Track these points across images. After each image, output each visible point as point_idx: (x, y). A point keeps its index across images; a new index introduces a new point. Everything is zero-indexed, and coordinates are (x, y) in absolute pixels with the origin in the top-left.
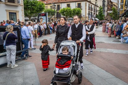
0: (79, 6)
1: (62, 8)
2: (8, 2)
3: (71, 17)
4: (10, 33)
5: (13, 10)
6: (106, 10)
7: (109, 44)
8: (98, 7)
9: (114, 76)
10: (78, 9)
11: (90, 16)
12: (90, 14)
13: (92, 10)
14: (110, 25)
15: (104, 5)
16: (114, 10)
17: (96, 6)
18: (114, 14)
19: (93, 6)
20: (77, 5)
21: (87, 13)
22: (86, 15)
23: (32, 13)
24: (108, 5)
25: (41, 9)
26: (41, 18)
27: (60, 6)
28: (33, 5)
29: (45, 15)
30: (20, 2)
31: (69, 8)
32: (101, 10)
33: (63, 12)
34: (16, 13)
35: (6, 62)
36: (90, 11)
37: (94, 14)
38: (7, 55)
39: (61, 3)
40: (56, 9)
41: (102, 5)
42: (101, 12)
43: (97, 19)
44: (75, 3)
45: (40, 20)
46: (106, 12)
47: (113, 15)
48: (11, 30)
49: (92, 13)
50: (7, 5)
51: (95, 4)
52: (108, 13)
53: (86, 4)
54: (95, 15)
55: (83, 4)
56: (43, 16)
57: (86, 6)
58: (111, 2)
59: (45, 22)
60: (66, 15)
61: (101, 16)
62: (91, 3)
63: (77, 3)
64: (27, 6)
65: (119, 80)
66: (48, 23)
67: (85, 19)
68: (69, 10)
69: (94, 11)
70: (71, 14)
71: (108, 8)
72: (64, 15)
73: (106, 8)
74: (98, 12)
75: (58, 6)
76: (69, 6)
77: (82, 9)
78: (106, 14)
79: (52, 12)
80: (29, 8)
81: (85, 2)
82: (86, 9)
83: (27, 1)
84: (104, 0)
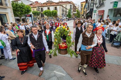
0: (56, 8)
1: (45, 10)
3: (51, 16)
6: (72, 12)
8: (67, 9)
10: (55, 11)
11: (63, 16)
13: (64, 12)
15: (71, 8)
16: (78, 11)
18: (77, 14)
19: (64, 9)
20: (54, 8)
21: (61, 13)
22: (60, 15)
24: (73, 8)
25: (29, 11)
27: (43, 9)
28: (22, 8)
30: (8, 5)
31: (49, 10)
32: (69, 11)
33: (46, 13)
34: (5, 15)
39: (43, 7)
40: (41, 11)
41: (70, 8)
42: (69, 13)
45: (27, 20)
49: (64, 13)
51: (65, 7)
53: (60, 7)
54: (66, 15)
55: (58, 7)
57: (60, 9)
58: (75, 6)
59: (31, 22)
61: (69, 16)
62: (63, 7)
63: (54, 7)
64: (17, 8)
70: (50, 14)
71: (73, 10)
72: (46, 15)
73: (72, 10)
74: (68, 13)
75: (42, 9)
76: (49, 8)
77: (57, 11)
78: (72, 14)
79: (38, 13)
81: (59, 6)
82: (60, 11)
83: (16, 5)
84: (71, 5)
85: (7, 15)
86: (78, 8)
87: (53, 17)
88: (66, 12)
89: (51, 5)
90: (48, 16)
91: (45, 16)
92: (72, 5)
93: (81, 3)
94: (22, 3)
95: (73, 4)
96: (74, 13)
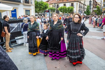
0: (72, 5)
1: (60, 7)
2: (25, 3)
3: (66, 13)
4: (25, 23)
5: (28, 8)
6: (92, 8)
7: (94, 33)
8: (86, 5)
9: (96, 56)
10: (71, 7)
11: (80, 12)
12: (80, 11)
13: (81, 8)
14: (95, 19)
15: (90, 4)
16: (98, 8)
17: (85, 5)
18: (98, 10)
19: (82, 5)
21: (78, 10)
23: (40, 10)
24: (93, 4)
25: (46, 7)
26: (46, 14)
27: (59, 6)
28: (41, 5)
29: (48, 11)
30: (33, 3)
31: (65, 7)
32: (88, 8)
33: (61, 10)
34: (29, 10)
35: (23, 43)
36: (80, 8)
37: (83, 10)
38: (24, 38)
39: (60, 3)
40: (56, 7)
41: (89, 4)
42: (88, 9)
43: (85, 14)
44: (69, 3)
45: (45, 15)
46: (92, 9)
47: (97, 12)
48: (27, 22)
49: (81, 10)
50: (24, 5)
51: (84, 4)
52: (93, 10)
53: (77, 4)
55: (75, 4)
56: (47, 12)
57: (77, 5)
58: (95, 2)
59: (49, 16)
60: (63, 11)
61: (88, 12)
62: (81, 3)
63: (71, 3)
64: (37, 5)
65: (101, 59)
66: (50, 17)
68: (65, 8)
70: (66, 11)
71: (93, 6)
73: (92, 7)
74: (86, 9)
75: (58, 5)
76: (65, 5)
77: (74, 7)
80: (38, 7)
81: (76, 2)
82: (77, 7)
83: (37, 3)
84: (91, 1)
85: (30, 11)
86: (99, 4)
87: (69, 14)
88: (84, 8)
89: (68, 1)
90: (63, 12)
91: (60, 12)
94: (42, 1)
96: (94, 9)
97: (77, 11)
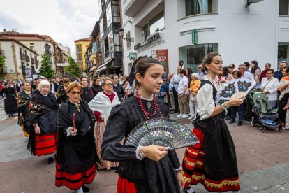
6: (53, 62)
8: (38, 55)
11: (29, 71)
13: (28, 61)
15: (48, 52)
18: (72, 67)
19: (28, 53)
21: (19, 65)
22: (16, 69)
24: (55, 54)
32: (45, 60)
36: (24, 61)
42: (46, 64)
46: (53, 65)
47: (72, 70)
49: (28, 65)
52: (57, 67)
53: (13, 47)
55: (6, 46)
57: (14, 50)
58: (58, 48)
62: (24, 46)
67: (15, 78)
69: (32, 63)
71: (56, 59)
73: (53, 59)
74: (40, 64)
77: (4, 57)
78: (53, 68)
81: (10, 44)
82: (14, 56)
84: (47, 45)
86: (66, 54)
92: (50, 44)
93: (76, 41)
95: (54, 44)
96: (58, 65)
97: (16, 67)
